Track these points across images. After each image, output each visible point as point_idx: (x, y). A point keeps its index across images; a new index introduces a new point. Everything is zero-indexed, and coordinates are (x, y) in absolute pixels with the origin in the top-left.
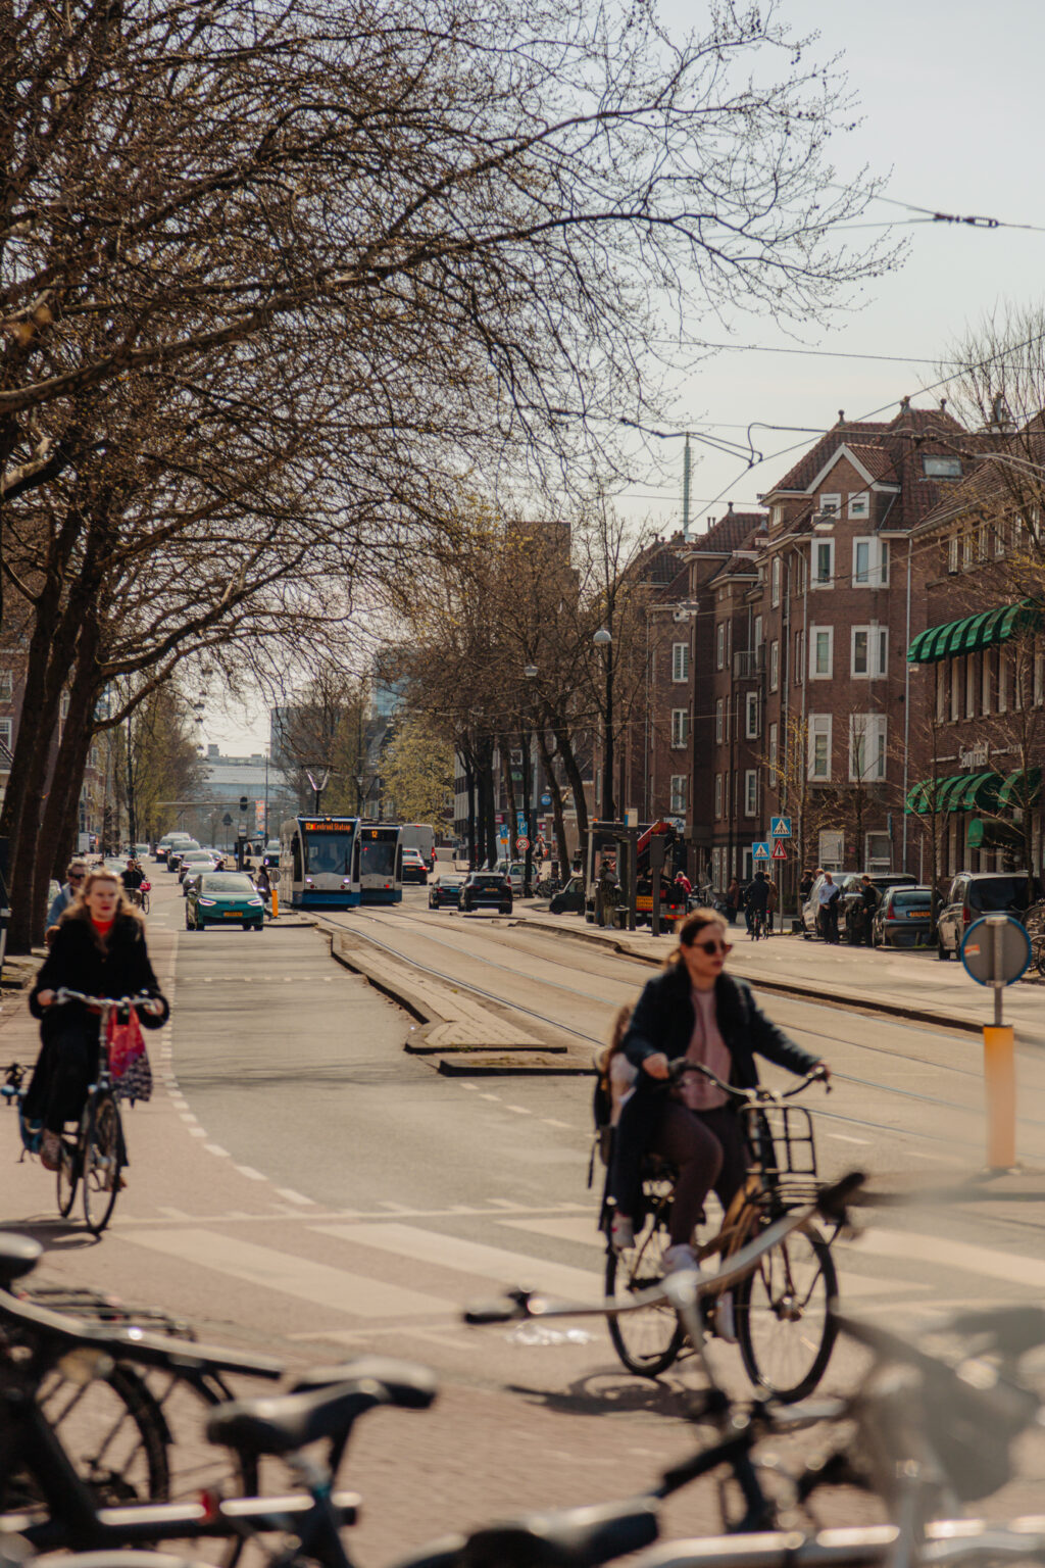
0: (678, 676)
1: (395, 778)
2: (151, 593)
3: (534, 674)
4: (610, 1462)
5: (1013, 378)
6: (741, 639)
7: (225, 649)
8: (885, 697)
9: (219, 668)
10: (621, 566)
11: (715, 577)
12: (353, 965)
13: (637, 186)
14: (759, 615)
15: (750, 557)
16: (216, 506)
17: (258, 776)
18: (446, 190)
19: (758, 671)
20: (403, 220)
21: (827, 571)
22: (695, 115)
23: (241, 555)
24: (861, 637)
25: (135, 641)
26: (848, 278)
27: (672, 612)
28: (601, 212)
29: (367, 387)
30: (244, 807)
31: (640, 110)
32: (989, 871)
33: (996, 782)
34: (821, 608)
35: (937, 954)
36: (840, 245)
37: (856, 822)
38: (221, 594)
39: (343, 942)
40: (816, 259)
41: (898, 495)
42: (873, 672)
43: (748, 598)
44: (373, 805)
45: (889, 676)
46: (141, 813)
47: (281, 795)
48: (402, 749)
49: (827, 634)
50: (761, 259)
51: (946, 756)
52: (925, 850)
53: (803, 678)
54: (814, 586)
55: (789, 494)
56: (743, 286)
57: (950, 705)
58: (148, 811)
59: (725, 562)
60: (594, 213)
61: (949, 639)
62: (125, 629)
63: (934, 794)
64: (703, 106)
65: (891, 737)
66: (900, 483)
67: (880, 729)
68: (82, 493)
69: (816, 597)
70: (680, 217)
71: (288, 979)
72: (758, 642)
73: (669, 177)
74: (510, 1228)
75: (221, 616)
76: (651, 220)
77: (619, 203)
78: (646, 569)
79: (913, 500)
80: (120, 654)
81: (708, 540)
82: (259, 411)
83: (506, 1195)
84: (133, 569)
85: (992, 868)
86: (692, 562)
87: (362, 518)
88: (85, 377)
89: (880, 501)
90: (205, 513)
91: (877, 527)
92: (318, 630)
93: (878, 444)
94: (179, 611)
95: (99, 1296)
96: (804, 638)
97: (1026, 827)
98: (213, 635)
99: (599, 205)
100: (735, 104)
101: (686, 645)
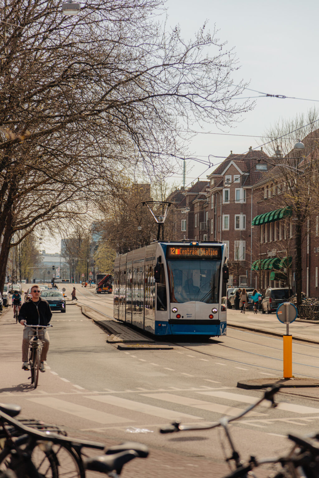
0: (183, 229)
1: (98, 260)
2: (27, 206)
3: (140, 229)
4: (182, 468)
5: (284, 141)
6: (202, 218)
7: (49, 222)
8: (245, 236)
9: (47, 228)
10: (166, 197)
11: (194, 200)
12: (89, 316)
13: (174, 85)
14: (207, 211)
15: (204, 194)
16: (47, 180)
17: (57, 260)
18: (118, 87)
19: (207, 228)
20: (105, 96)
21: (227, 198)
22: (191, 65)
23: (54, 194)
24: (238, 218)
25: (23, 220)
26: (237, 112)
27: (181, 211)
28: (163, 93)
29: (92, 145)
30: (54, 269)
31: (175, 64)
32: (277, 287)
33: (279, 261)
34: (226, 209)
35: (262, 312)
36: (235, 103)
37: (237, 273)
38: (48, 206)
39: (85, 309)
40: (228, 107)
41: (249, 176)
42: (241, 228)
43: (204, 206)
44: (92, 268)
45: (246, 229)
46: (23, 271)
47: (64, 265)
48: (100, 252)
49: (228, 217)
50: (211, 107)
51: (264, 253)
52: (257, 281)
53: (220, 230)
54: (224, 203)
55: (216, 175)
56: (206, 115)
57: (264, 238)
58: (25, 270)
59: (197, 196)
60: (161, 94)
61: (264, 218)
62: (19, 217)
63: (260, 264)
64: (194, 63)
65: (247, 247)
66: (249, 172)
67: (243, 245)
68: (8, 177)
69: (225, 207)
70: (187, 95)
71: (70, 321)
72: (207, 219)
73: (184, 83)
74: (144, 397)
75: (48, 213)
76: (178, 95)
77: (168, 91)
78: (173, 198)
79: (253, 177)
80: (18, 224)
81: (192, 189)
82: (60, 152)
83: (142, 387)
84: (22, 199)
85: (278, 287)
86: (187, 196)
87: (90, 183)
88: (11, 143)
89: (243, 177)
90: (44, 182)
91: (242, 185)
92: (77, 217)
93: (242, 161)
94: (36, 211)
95: (37, 421)
96: (221, 218)
97: (287, 274)
98: (46, 218)
99: (163, 91)
100: (203, 62)
101: (186, 220)
